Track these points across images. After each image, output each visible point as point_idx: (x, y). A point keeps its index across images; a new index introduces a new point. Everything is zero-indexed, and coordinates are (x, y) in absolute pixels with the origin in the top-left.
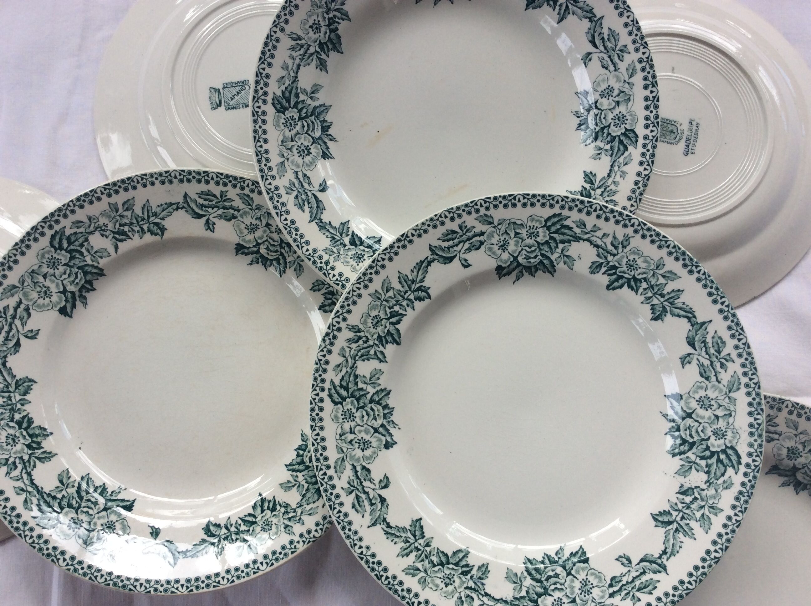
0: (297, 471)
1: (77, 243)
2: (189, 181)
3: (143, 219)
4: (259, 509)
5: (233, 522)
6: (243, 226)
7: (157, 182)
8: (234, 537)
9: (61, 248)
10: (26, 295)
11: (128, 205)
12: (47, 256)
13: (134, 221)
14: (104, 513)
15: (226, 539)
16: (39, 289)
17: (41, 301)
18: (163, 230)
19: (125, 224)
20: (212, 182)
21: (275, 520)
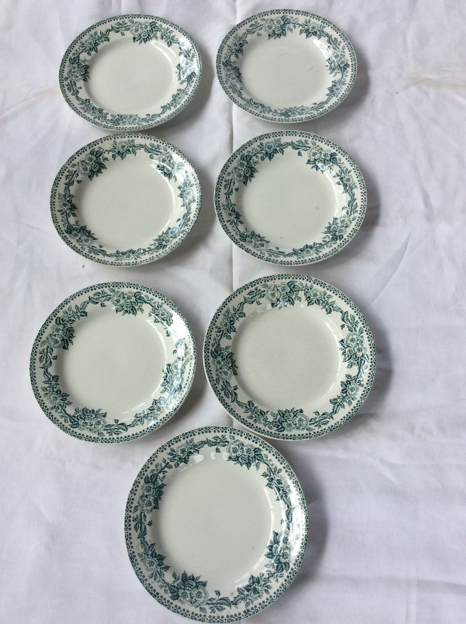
0: (292, 299)
1: (277, 424)
2: (227, 403)
3: (251, 410)
4: (312, 302)
5: (322, 306)
6: (227, 377)
7: (236, 413)
8: (326, 302)
9: (282, 427)
10: (307, 425)
11: (251, 417)
12: (289, 429)
13: (254, 412)
14: (350, 346)
15: (328, 304)
16: (301, 423)
17: (304, 419)
18: (249, 402)
19: (257, 414)
20: (221, 396)
21: (312, 294)
